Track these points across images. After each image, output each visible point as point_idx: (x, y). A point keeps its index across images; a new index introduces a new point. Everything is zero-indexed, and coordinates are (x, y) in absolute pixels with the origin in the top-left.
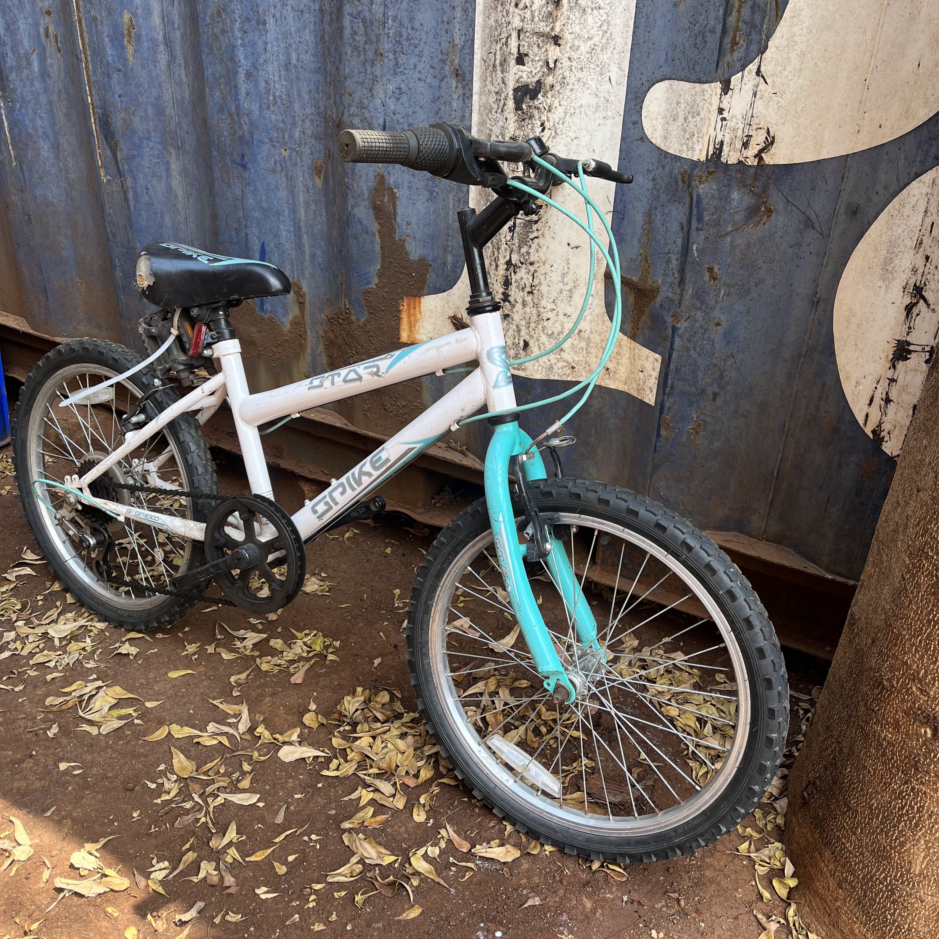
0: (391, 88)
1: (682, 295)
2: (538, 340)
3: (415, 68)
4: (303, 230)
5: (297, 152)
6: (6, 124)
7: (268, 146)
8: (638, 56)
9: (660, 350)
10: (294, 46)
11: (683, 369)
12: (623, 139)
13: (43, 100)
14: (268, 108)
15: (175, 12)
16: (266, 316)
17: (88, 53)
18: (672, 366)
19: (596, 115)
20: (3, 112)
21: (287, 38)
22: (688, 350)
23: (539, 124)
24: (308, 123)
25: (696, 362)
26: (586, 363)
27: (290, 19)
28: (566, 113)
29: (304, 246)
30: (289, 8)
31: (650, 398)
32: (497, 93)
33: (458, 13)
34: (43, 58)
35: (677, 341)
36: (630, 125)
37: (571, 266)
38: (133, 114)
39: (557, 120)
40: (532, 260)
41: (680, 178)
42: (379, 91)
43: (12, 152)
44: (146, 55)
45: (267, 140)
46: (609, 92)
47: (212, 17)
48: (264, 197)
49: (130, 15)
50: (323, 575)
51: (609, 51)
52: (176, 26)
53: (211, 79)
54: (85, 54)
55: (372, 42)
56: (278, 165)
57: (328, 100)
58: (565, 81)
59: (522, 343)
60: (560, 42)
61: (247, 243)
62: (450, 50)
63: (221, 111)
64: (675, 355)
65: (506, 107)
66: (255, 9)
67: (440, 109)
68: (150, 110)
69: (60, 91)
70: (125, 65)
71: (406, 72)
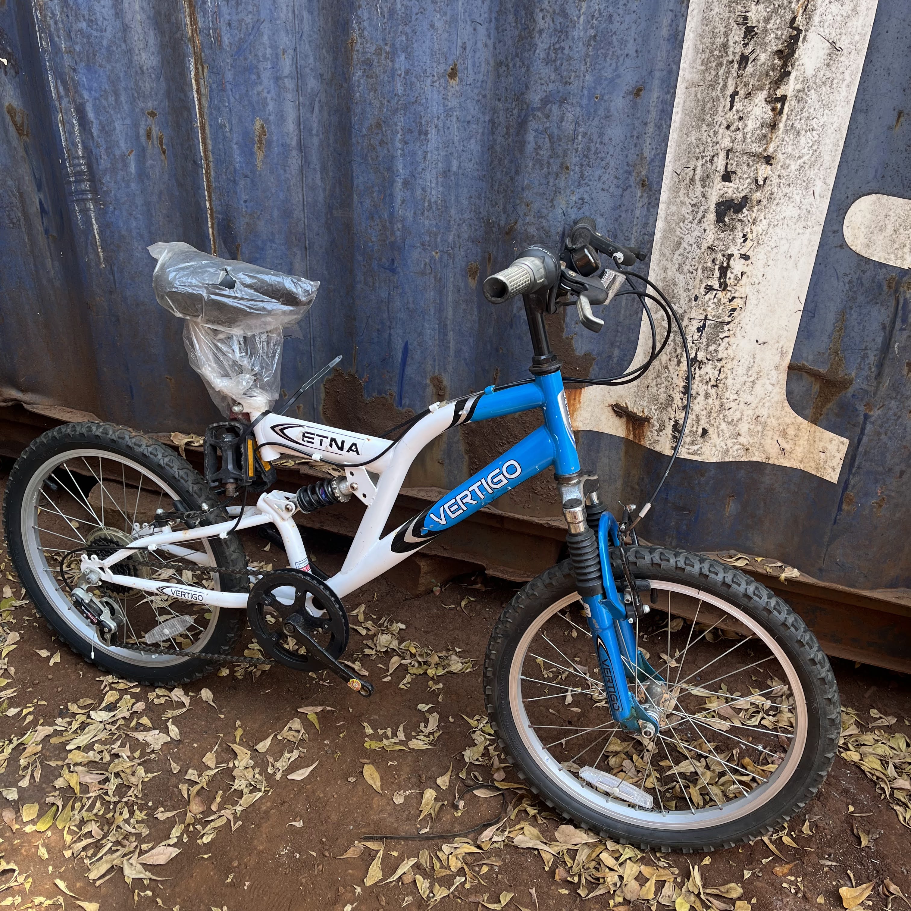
0: (574, 198)
1: (878, 387)
2: (718, 428)
3: (599, 179)
4: (449, 328)
5: (449, 254)
6: (95, 226)
7: (418, 250)
8: (845, 172)
9: (847, 434)
10: (456, 155)
11: (872, 451)
12: (821, 246)
13: (139, 201)
14: (423, 214)
15: (314, 118)
16: (404, 410)
17: (211, 159)
18: (861, 449)
19: (797, 226)
20: (93, 215)
21: (448, 147)
22: (879, 434)
23: (741, 235)
24: (465, 227)
25: (886, 444)
26: (761, 444)
27: (454, 129)
28: (769, 225)
29: (449, 342)
30: (454, 119)
31: (833, 477)
32: (693, 205)
33: (651, 129)
34: (141, 159)
35: (869, 428)
36: (830, 234)
37: (756, 360)
38: (258, 218)
39: (761, 231)
40: (719, 357)
41: (885, 284)
42: (561, 202)
43: (101, 255)
44: (275, 161)
45: (419, 244)
46: (811, 204)
47: (370, 129)
48: (411, 299)
49: (262, 122)
50: (458, 650)
51: (816, 168)
52: (314, 132)
53: (361, 187)
54: (207, 159)
55: (558, 156)
56: (428, 267)
57: (493, 206)
58: (773, 197)
59: (700, 431)
60: (772, 161)
61: (389, 343)
62: (637, 162)
63: (372, 217)
64: (865, 439)
65: (705, 220)
66: (418, 120)
67: (620, 216)
68: (276, 213)
69: (161, 193)
70: (253, 172)
71: (591, 183)
